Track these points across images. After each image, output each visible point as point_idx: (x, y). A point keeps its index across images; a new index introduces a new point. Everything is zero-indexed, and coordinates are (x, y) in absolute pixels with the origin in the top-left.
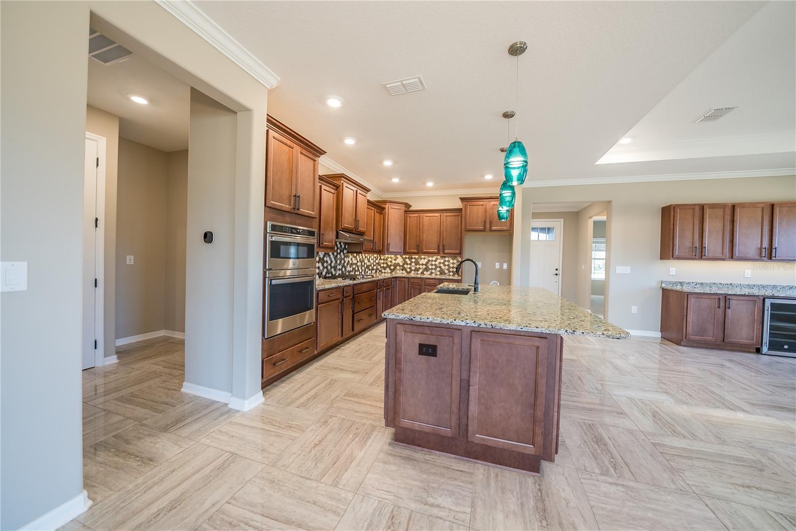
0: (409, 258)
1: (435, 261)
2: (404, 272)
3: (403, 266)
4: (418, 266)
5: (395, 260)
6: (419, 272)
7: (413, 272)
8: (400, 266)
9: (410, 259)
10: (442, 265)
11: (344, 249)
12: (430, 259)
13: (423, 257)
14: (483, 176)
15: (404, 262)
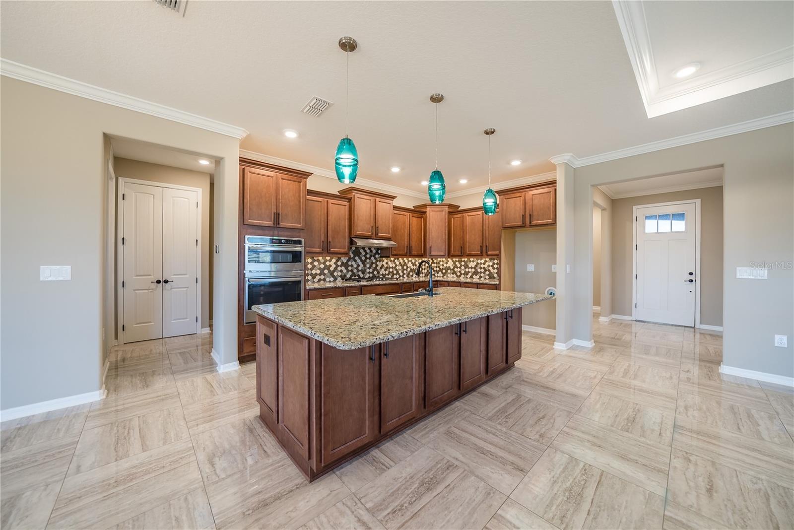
0: (458, 261)
1: (484, 264)
2: (454, 275)
3: (453, 269)
4: (467, 270)
5: (447, 263)
6: (469, 276)
7: (463, 276)
8: (451, 270)
9: (460, 262)
10: (491, 268)
11: (375, 254)
12: (479, 261)
13: (472, 259)
15: (454, 265)
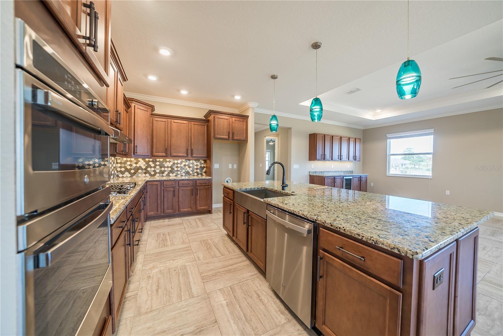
0: (152, 161)
1: (181, 163)
2: (147, 175)
3: (146, 169)
4: (163, 169)
5: (136, 163)
6: (164, 175)
7: (158, 175)
8: (142, 169)
9: (154, 162)
10: (187, 167)
12: (176, 162)
13: (168, 160)
14: (233, 96)
15: (146, 165)
